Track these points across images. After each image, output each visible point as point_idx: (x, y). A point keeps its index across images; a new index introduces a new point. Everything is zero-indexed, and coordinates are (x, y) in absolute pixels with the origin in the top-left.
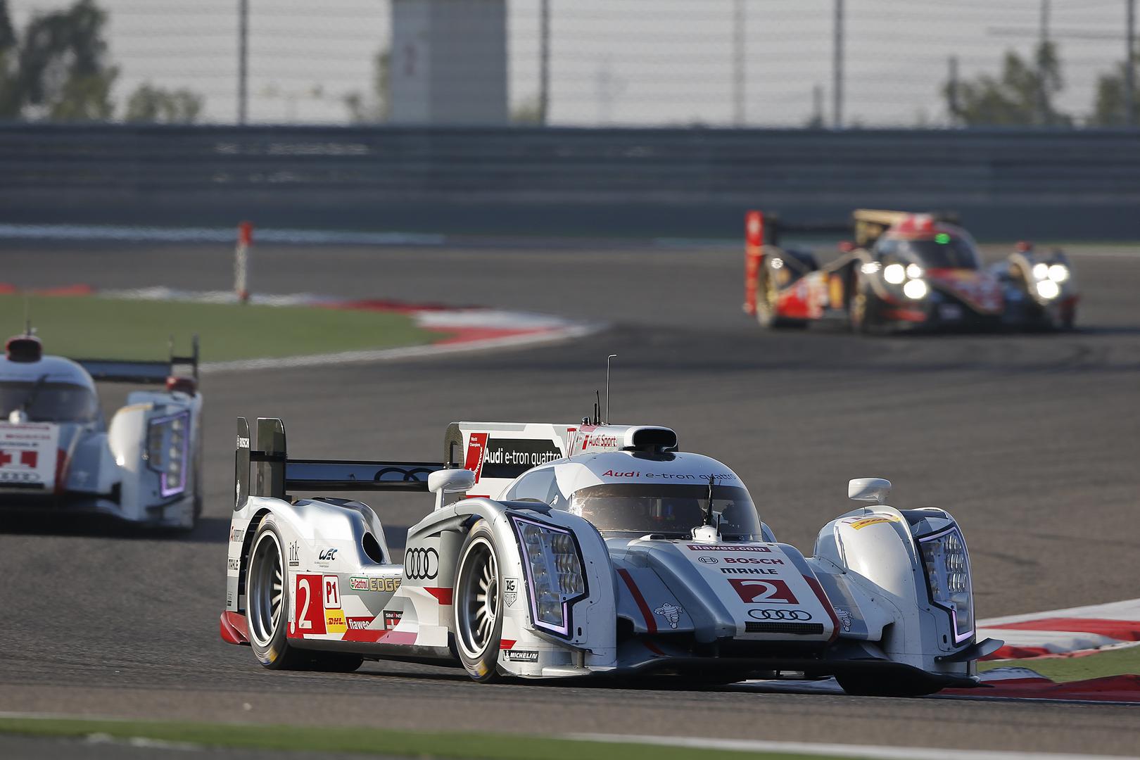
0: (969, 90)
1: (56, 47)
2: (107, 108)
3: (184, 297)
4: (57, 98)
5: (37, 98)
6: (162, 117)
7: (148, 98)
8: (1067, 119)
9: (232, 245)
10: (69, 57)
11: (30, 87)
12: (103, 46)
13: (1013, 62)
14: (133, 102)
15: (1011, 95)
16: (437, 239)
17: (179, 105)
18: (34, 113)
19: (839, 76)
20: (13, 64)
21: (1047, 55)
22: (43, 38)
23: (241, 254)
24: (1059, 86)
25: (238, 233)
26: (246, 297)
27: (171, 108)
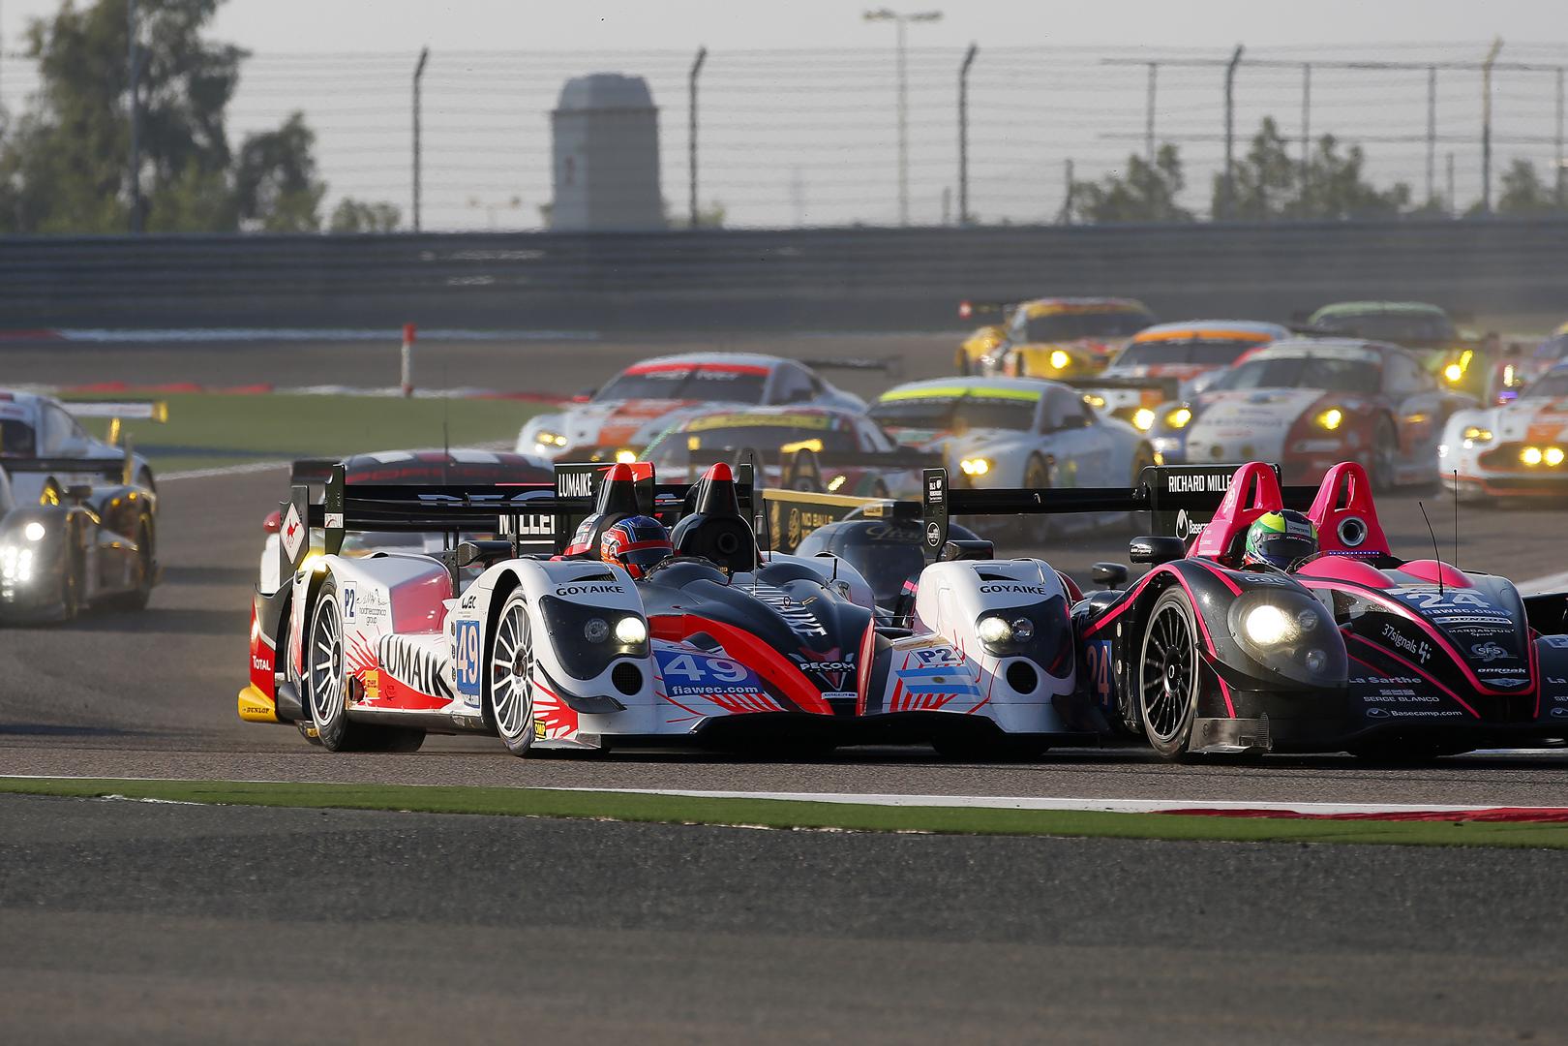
0: (1093, 189)
1: (268, 165)
2: (315, 222)
3: (353, 392)
4: (270, 211)
5: (251, 213)
6: (364, 227)
7: (350, 211)
8: (1187, 214)
9: (399, 343)
10: (279, 175)
11: (246, 201)
12: (311, 162)
13: (1136, 164)
14: (337, 215)
15: (1135, 192)
16: (593, 335)
17: (379, 215)
18: (250, 226)
19: (963, 179)
20: (230, 181)
21: (1169, 157)
22: (257, 158)
23: (405, 350)
24: (1180, 186)
25: (403, 334)
26: (410, 390)
27: (371, 219)
